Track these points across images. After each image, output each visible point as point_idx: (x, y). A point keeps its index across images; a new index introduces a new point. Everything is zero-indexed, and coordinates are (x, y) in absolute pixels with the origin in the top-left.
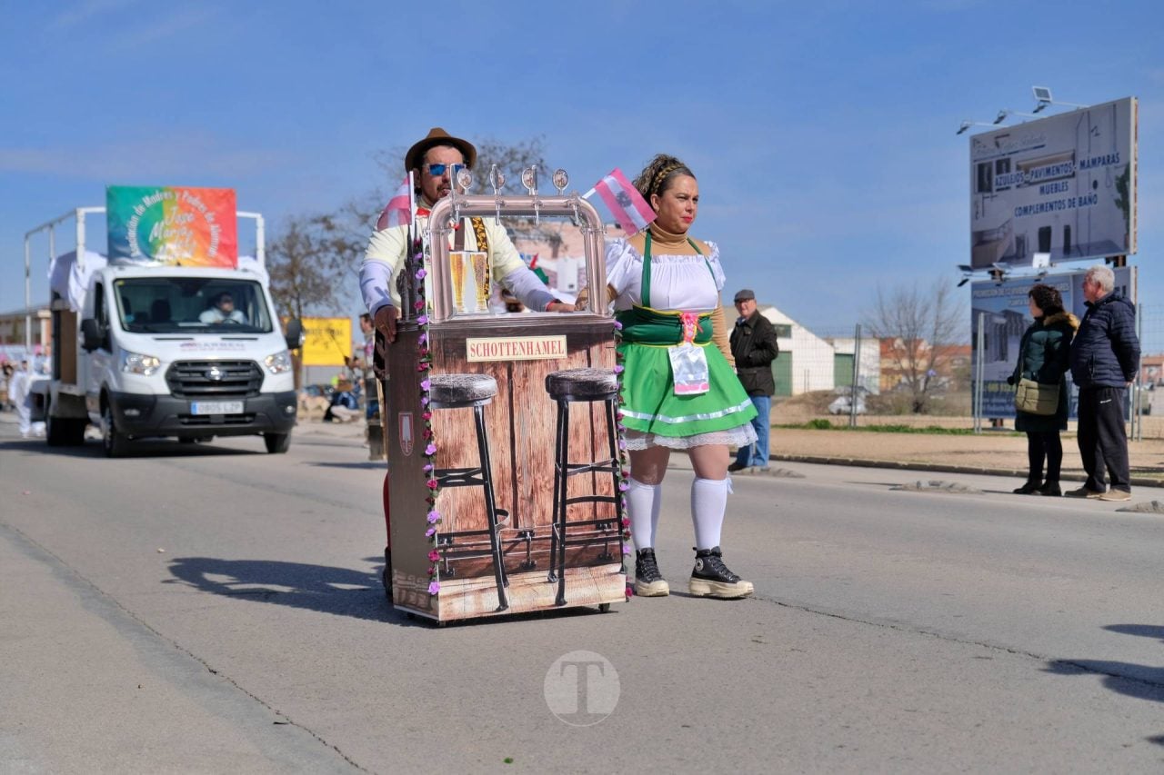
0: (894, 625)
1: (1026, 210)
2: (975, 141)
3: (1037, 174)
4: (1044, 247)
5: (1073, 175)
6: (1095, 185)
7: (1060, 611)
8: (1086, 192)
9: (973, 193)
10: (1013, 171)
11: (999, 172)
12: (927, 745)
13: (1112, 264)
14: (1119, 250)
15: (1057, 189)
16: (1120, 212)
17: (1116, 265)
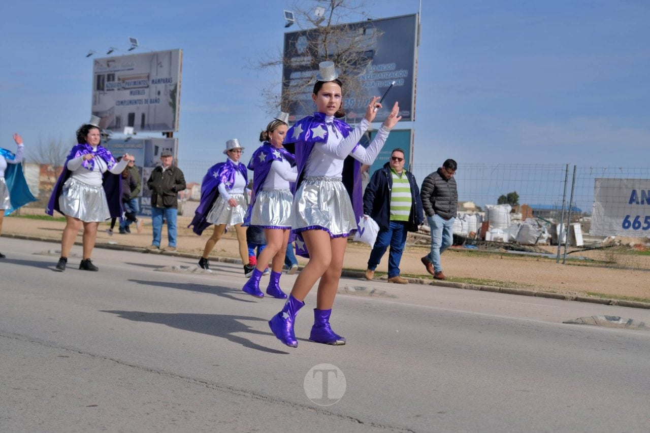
0: (18, 337)
1: (122, 103)
2: (96, 62)
3: (128, 84)
4: (131, 123)
5: (148, 87)
6: (159, 93)
7: (111, 329)
8: (154, 96)
9: (94, 90)
10: (116, 81)
11: (109, 80)
12: (22, 409)
13: (165, 136)
14: (169, 129)
15: (139, 93)
16: (171, 109)
17: (168, 136)
